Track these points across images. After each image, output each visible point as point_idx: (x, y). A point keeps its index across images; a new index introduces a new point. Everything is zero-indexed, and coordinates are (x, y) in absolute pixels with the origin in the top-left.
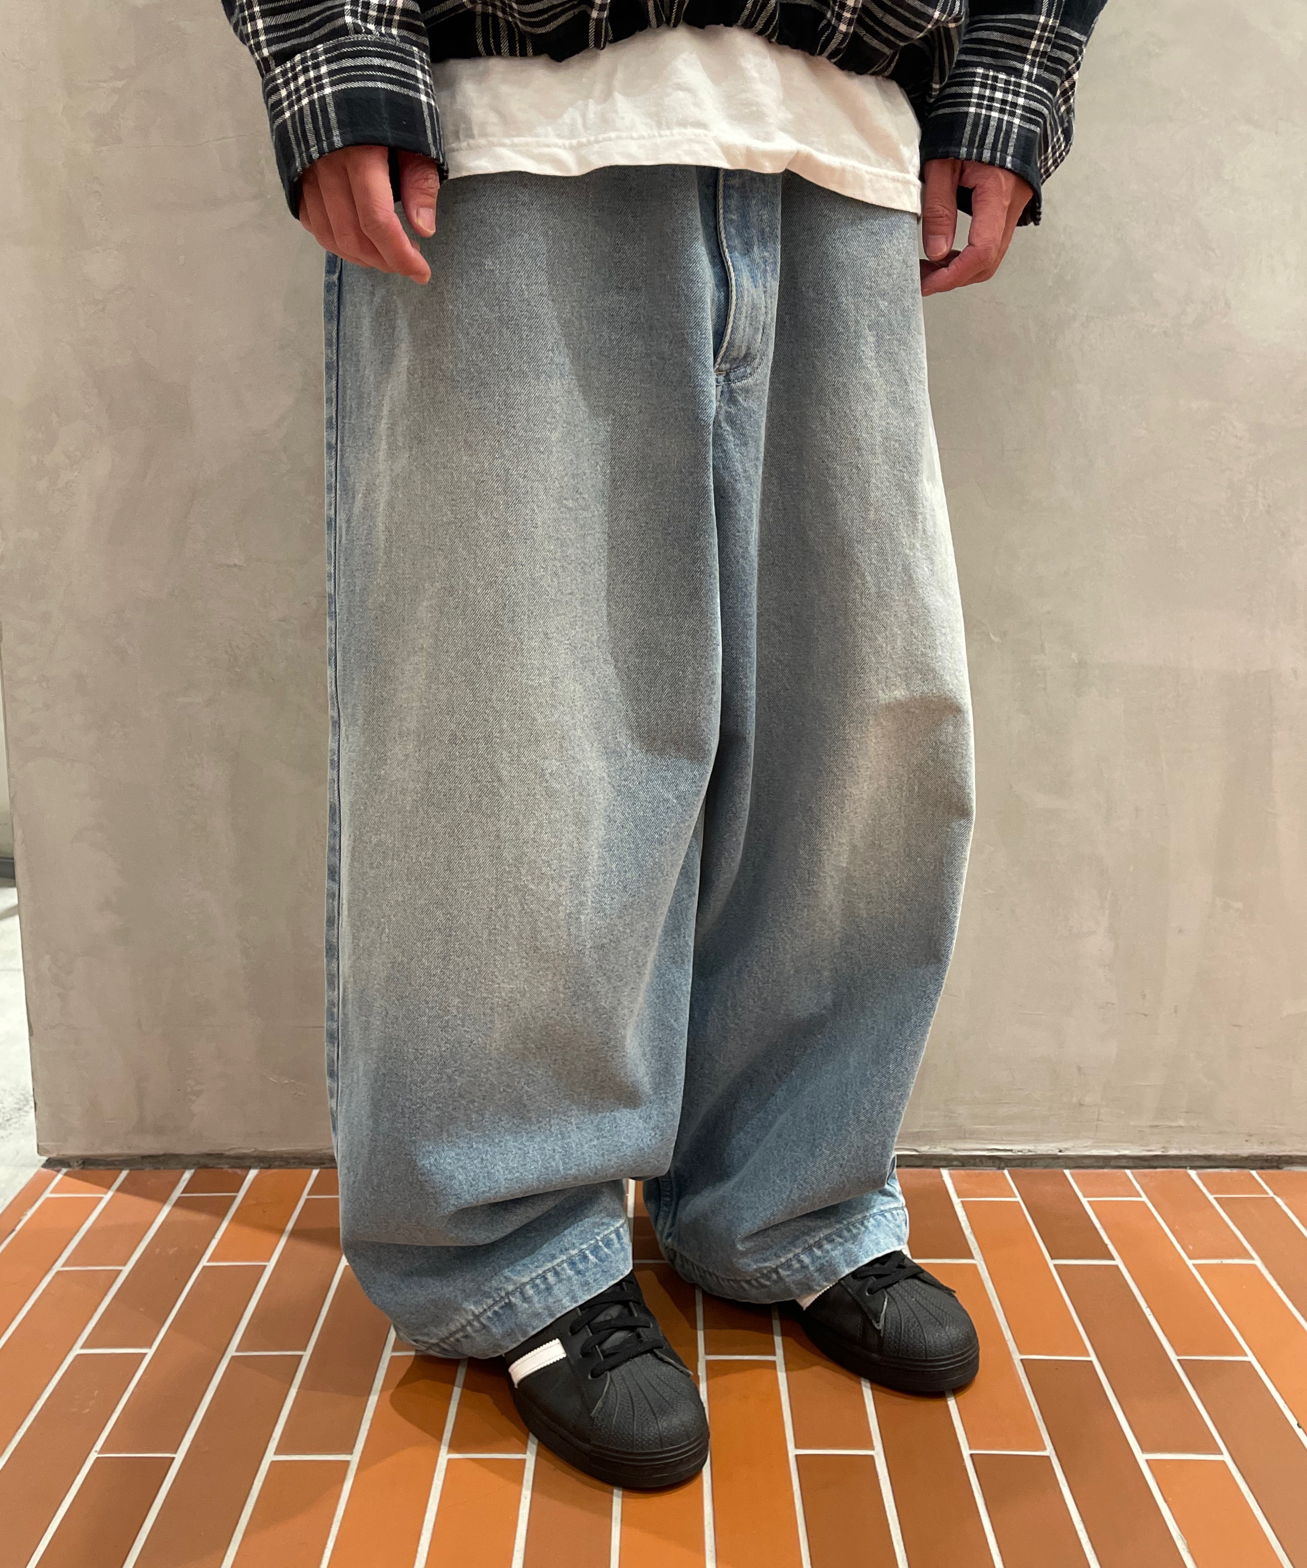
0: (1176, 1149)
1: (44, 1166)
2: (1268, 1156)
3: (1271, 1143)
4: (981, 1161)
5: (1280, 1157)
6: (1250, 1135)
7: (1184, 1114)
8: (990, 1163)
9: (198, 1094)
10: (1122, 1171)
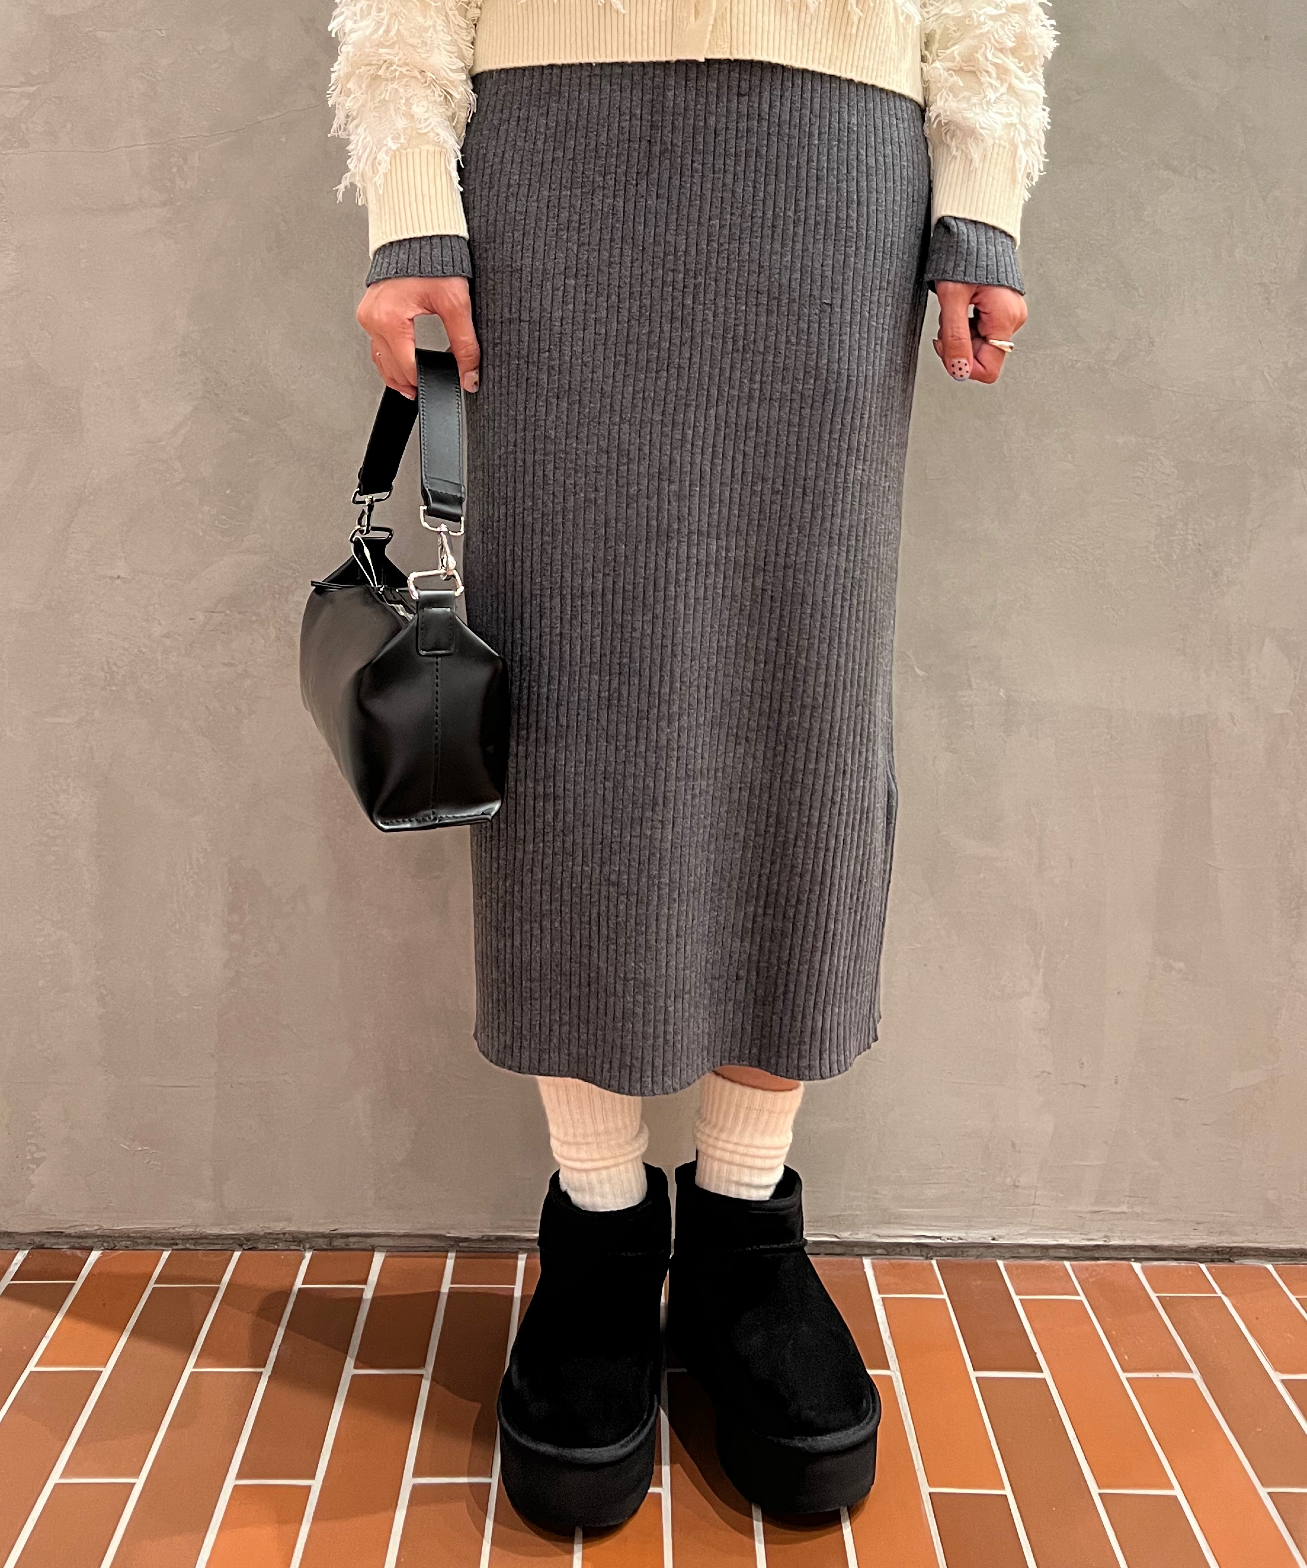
0: (1120, 1238)
2: (1218, 1247)
3: (1221, 1232)
4: (907, 1249)
5: (1231, 1248)
6: (1199, 1224)
7: (1127, 1199)
8: (918, 1253)
9: (38, 1162)
10: (1060, 1262)
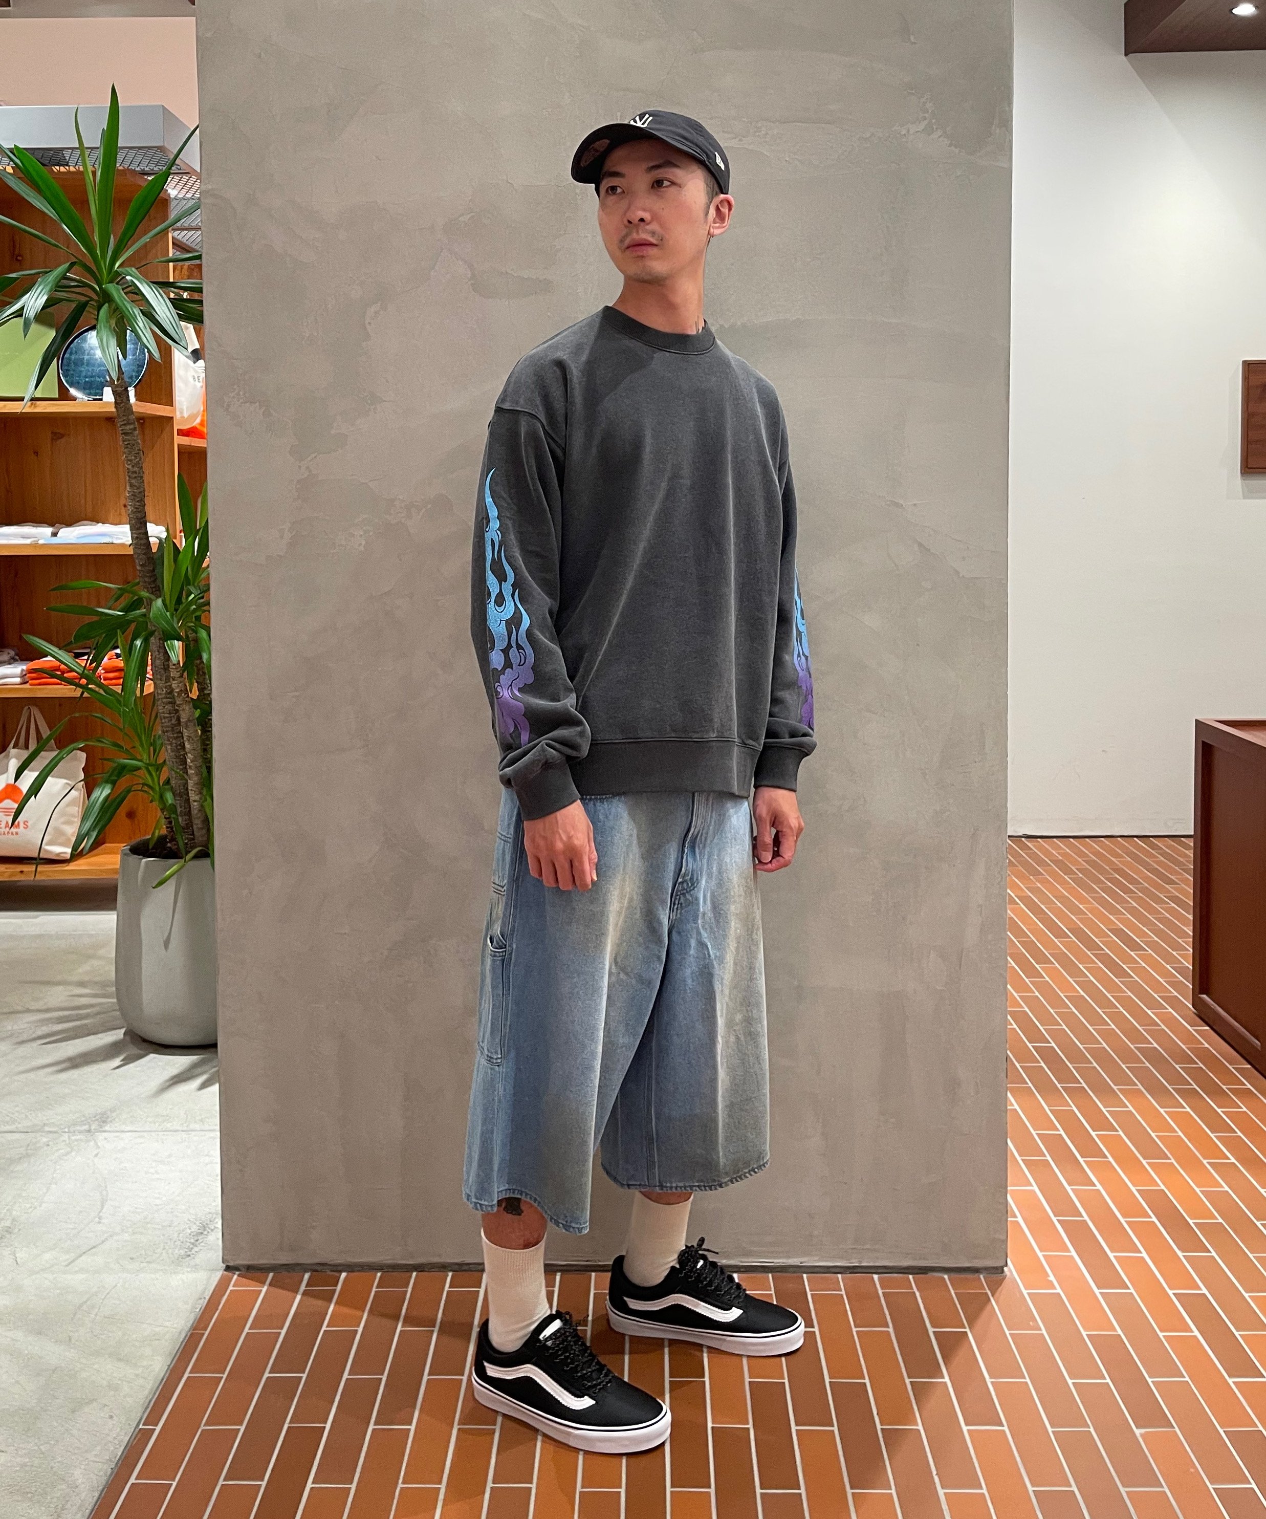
0: (867, 1262)
1: (225, 1270)
4: (757, 1269)
6: (908, 1254)
9: (314, 1228)
10: (837, 1275)
